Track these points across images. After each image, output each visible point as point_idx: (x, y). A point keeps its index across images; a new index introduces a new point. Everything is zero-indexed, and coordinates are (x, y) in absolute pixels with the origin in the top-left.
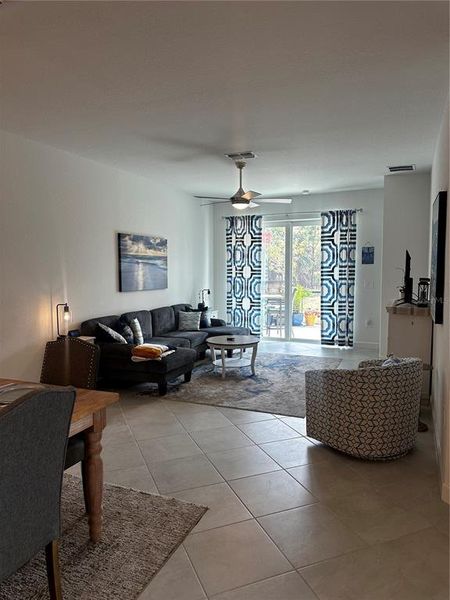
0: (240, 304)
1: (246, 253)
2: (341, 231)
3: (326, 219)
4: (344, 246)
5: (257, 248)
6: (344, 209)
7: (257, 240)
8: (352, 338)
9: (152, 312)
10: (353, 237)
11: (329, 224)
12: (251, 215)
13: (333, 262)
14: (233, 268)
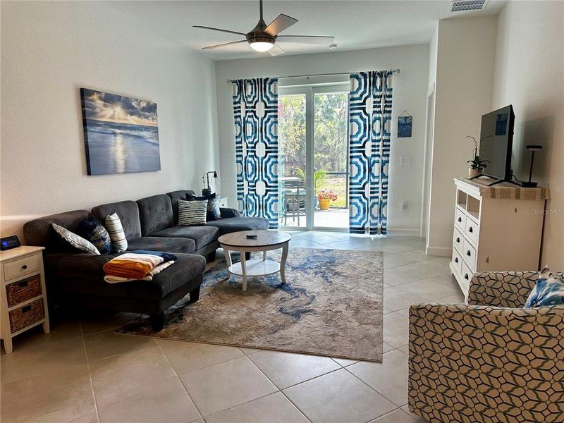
0: (253, 188)
1: (259, 126)
2: (375, 97)
3: (356, 82)
4: (377, 115)
5: (272, 119)
6: (379, 70)
7: (272, 110)
8: (385, 224)
9: (140, 203)
10: (388, 104)
11: (359, 88)
12: (264, 77)
13: (364, 136)
14: (244, 145)
